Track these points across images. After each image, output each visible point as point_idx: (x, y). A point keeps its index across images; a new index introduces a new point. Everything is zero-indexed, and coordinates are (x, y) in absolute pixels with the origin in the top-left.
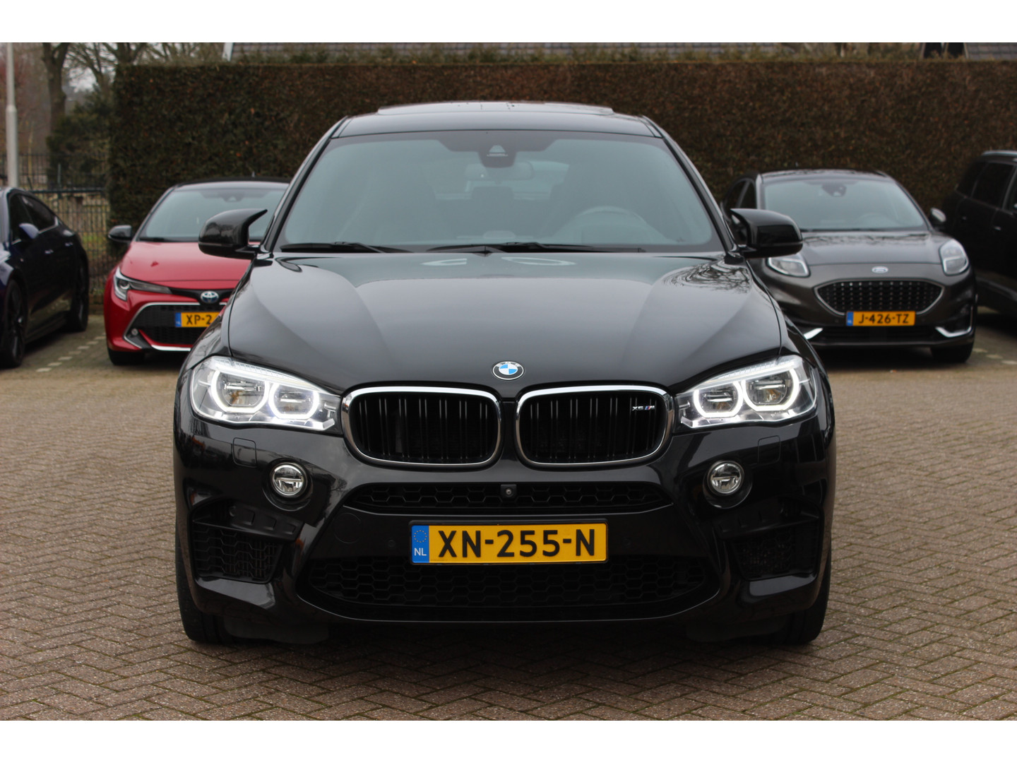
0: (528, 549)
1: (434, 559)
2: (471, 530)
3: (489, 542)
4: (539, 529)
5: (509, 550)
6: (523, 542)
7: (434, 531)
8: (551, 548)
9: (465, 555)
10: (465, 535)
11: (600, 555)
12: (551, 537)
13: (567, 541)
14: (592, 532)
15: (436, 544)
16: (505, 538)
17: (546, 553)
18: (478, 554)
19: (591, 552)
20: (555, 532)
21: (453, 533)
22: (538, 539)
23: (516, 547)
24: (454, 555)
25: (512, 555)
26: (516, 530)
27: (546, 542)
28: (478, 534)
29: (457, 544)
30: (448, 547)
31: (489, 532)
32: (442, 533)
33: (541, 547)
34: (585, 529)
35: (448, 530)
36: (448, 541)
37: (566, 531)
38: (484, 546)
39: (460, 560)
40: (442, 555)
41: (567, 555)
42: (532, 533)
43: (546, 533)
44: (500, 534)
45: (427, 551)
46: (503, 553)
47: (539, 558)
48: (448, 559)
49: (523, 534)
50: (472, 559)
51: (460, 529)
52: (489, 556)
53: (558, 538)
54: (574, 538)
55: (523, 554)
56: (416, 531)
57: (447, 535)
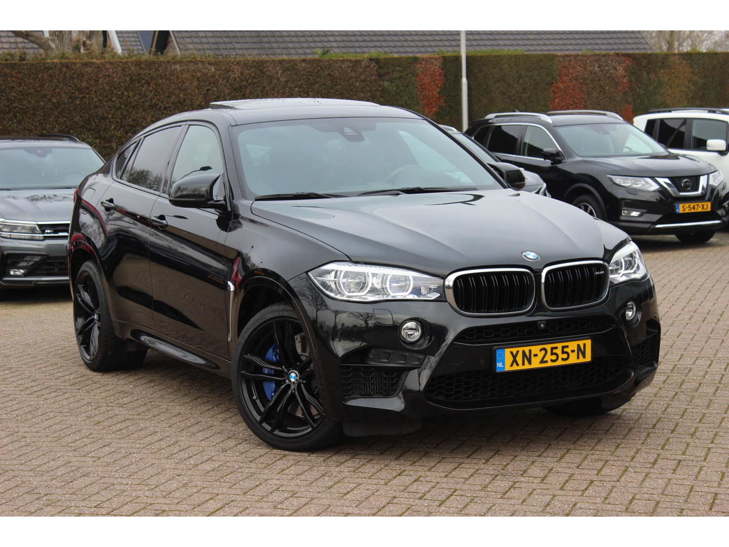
0: (554, 357)
1: (508, 368)
2: (527, 349)
3: (536, 355)
4: (560, 345)
5: (545, 360)
6: (552, 354)
7: (507, 352)
8: (565, 356)
9: (523, 364)
10: (524, 352)
11: (588, 358)
12: (565, 350)
13: (573, 351)
14: (585, 345)
15: (509, 359)
16: (543, 352)
17: (563, 359)
18: (530, 363)
19: (584, 357)
20: (567, 347)
21: (518, 352)
22: (559, 351)
23: (549, 357)
24: (518, 365)
25: (546, 362)
26: (548, 347)
27: (563, 352)
28: (530, 351)
29: (519, 358)
30: (515, 361)
31: (535, 349)
32: (512, 353)
33: (561, 356)
34: (581, 343)
35: (514, 350)
36: (514, 357)
37: (573, 345)
38: (533, 358)
39: (521, 367)
40: (512, 365)
41: (573, 360)
42: (556, 348)
43: (563, 347)
44: (541, 350)
45: (504, 364)
46: (542, 361)
47: (560, 363)
48: (515, 368)
49: (552, 349)
50: (527, 366)
51: (521, 349)
52: (536, 364)
53: (569, 350)
54: (575, 348)
55: (552, 361)
56: (499, 352)
57: (515, 353)
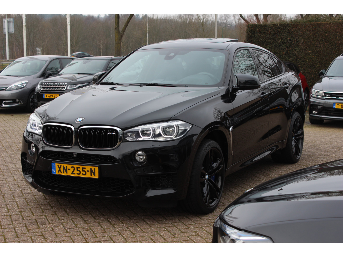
0: (79, 172)
1: (57, 173)
2: (65, 165)
3: (69, 169)
4: (81, 167)
5: (74, 172)
6: (77, 170)
7: (56, 165)
8: (84, 173)
10: (63, 166)
11: (97, 176)
12: (84, 170)
13: (88, 171)
14: (94, 169)
15: (57, 169)
16: (73, 169)
17: (83, 174)
18: (67, 173)
19: (95, 175)
20: (85, 168)
21: (61, 166)
22: (81, 170)
23: (76, 172)
24: (61, 172)
25: (75, 174)
26: (75, 166)
27: (83, 171)
28: (67, 167)
29: (62, 169)
30: (60, 170)
31: (69, 166)
32: (58, 166)
33: (82, 172)
34: (93, 168)
35: (60, 165)
36: (60, 168)
37: (88, 168)
38: (68, 171)
39: (62, 174)
41: (88, 175)
42: (79, 168)
43: (83, 168)
44: (72, 167)
45: (55, 170)
46: (72, 173)
47: (81, 176)
48: (60, 173)
49: (77, 168)
50: (65, 174)
52: (69, 174)
53: (86, 170)
54: (89, 170)
55: (77, 174)
56: (53, 164)
